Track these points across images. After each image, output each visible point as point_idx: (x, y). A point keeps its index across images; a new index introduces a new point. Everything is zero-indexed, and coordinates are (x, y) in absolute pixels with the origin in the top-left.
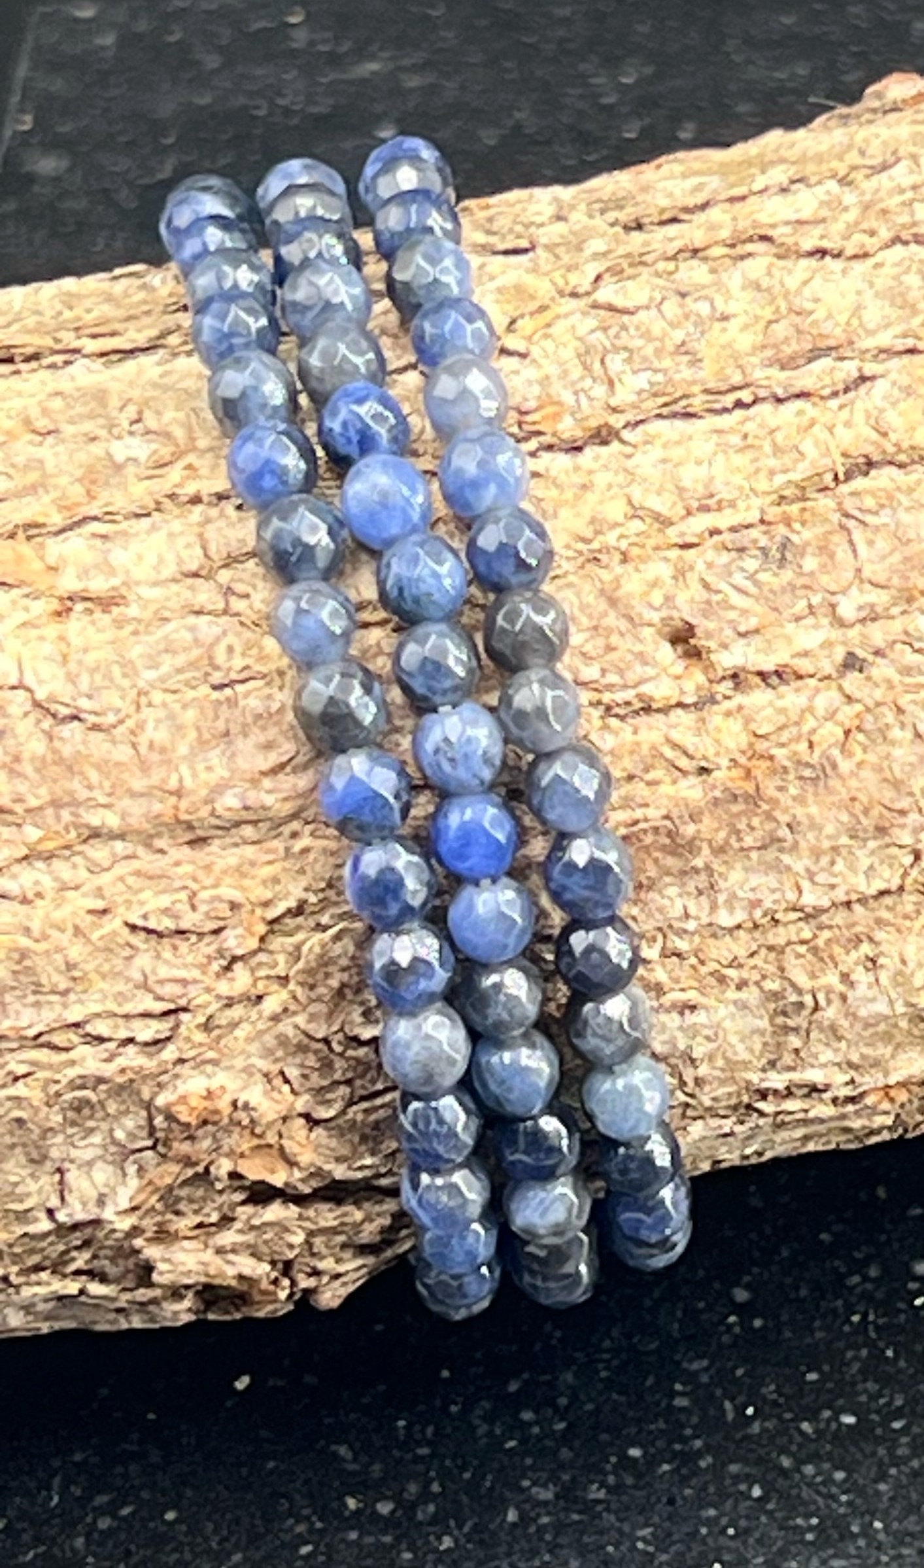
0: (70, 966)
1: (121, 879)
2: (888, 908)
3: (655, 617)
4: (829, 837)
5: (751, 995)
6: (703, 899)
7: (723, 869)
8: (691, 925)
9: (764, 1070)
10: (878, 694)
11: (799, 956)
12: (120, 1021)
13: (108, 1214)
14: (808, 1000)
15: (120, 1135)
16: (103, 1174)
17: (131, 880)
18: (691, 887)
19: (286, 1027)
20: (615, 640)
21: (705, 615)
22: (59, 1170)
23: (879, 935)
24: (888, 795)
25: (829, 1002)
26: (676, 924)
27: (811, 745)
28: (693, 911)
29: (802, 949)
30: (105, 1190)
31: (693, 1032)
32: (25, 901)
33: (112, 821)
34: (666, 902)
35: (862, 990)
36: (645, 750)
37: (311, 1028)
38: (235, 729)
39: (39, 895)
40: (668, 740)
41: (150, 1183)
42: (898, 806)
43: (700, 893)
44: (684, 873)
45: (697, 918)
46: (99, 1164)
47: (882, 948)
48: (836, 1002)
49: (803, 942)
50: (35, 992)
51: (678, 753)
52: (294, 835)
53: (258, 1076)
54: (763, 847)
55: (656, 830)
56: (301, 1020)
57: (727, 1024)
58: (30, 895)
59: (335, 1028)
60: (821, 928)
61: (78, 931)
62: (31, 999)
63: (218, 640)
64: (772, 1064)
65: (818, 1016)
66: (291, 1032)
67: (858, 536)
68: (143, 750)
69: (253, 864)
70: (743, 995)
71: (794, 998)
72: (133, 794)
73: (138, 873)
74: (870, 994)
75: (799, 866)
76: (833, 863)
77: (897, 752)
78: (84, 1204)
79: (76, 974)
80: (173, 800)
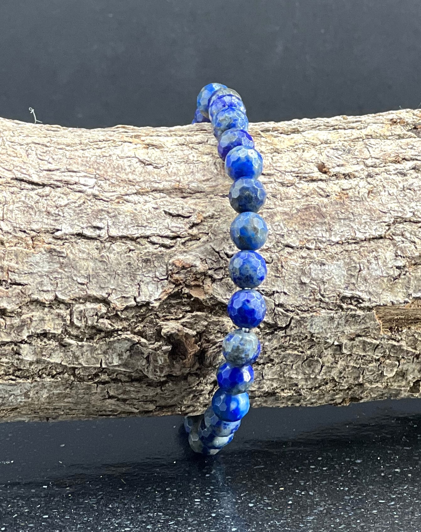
0: (147, 219)
1: (162, 201)
2: (381, 243)
3: (313, 161)
4: (364, 219)
5: (341, 263)
6: (328, 233)
7: (334, 224)
8: (324, 239)
9: (345, 290)
10: (378, 183)
11: (355, 253)
12: (160, 238)
13: (152, 300)
14: (358, 265)
15: (157, 274)
16: (151, 287)
17: (165, 202)
18: (324, 228)
19: (208, 246)
20: (302, 164)
21: (327, 161)
22: (139, 284)
23: (379, 250)
24: (381, 208)
25: (364, 269)
26: (320, 238)
27: (359, 193)
28: (324, 235)
29: (356, 252)
30: (151, 293)
31: (324, 272)
32: (135, 204)
33: (161, 186)
34: (317, 232)
35: (373, 266)
36: (311, 188)
37: (215, 247)
38: (194, 171)
39: (139, 202)
40: (318, 187)
41: (165, 291)
42: (384, 211)
43: (327, 231)
44: (322, 224)
45: (325, 237)
46: (151, 284)
47: (380, 254)
48: (366, 269)
49: (356, 250)
50: (137, 226)
51: (321, 190)
52: (211, 198)
53: (199, 259)
54: (344, 219)
55: (315, 207)
56: (211, 244)
57: (334, 271)
58: (137, 202)
59: (221, 249)
60: (361, 247)
61: (150, 212)
62: (136, 228)
63: (190, 154)
64: (347, 287)
65: (361, 272)
66: (209, 247)
67: (370, 149)
68: (169, 173)
69: (199, 203)
70: (339, 263)
71: (354, 265)
72: (167, 181)
73: (167, 201)
74: (376, 268)
75: (355, 227)
76: (365, 227)
77: (383, 197)
78: (145, 297)
79: (149, 221)
80: (178, 183)
